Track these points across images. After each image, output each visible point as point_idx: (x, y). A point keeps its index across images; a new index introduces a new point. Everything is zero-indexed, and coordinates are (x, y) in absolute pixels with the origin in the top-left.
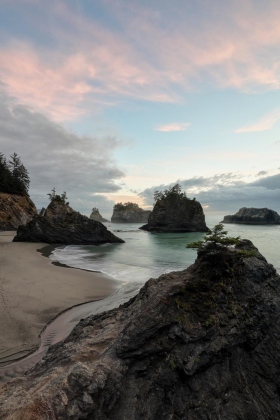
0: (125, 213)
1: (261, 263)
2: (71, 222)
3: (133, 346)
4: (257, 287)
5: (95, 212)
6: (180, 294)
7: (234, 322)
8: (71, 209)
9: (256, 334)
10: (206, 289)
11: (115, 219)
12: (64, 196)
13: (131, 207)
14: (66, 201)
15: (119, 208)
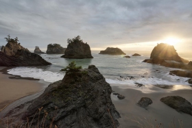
0: (53, 49)
1: (97, 74)
2: (21, 55)
3: (30, 114)
4: (93, 84)
5: (37, 48)
6: (55, 90)
7: (80, 98)
8: (22, 47)
9: (89, 102)
10: (67, 88)
11: (48, 52)
12: (16, 40)
13: (56, 46)
14: (18, 42)
15: (50, 46)
